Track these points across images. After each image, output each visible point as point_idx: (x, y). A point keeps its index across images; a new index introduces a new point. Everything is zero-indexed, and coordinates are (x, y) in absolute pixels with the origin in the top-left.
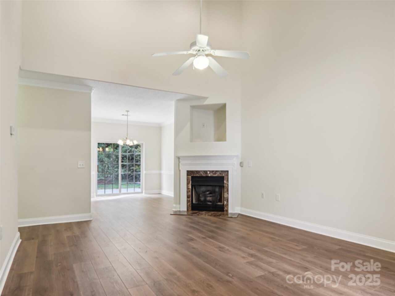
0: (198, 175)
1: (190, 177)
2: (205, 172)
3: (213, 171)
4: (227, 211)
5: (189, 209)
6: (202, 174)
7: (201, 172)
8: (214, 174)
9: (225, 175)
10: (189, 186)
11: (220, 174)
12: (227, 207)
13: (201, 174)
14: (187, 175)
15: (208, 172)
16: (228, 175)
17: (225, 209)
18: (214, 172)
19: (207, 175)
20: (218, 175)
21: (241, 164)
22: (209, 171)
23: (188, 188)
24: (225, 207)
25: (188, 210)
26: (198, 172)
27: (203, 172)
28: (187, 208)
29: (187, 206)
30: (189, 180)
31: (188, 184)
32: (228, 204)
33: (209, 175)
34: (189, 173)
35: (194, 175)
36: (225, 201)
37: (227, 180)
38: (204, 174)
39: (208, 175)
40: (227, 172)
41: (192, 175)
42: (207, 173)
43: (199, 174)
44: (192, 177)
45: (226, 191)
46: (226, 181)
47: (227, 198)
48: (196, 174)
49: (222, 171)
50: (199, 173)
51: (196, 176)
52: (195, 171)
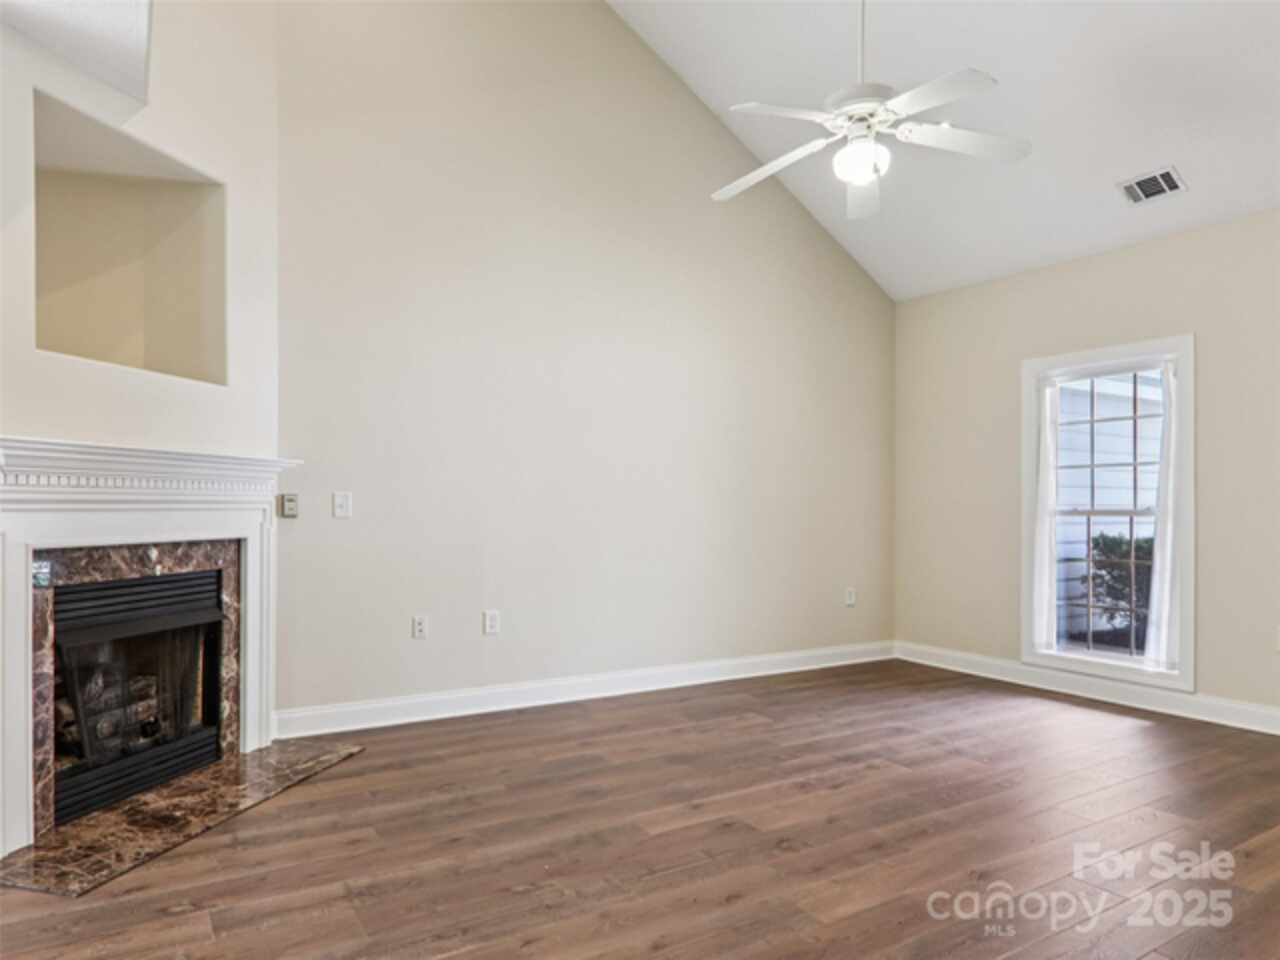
0: (98, 577)
1: (51, 595)
2: (138, 552)
3: (176, 545)
4: (234, 747)
6: (123, 566)
7: (115, 557)
8: (180, 561)
9: (225, 561)
10: (43, 663)
11: (208, 557)
12: (234, 728)
13: (117, 569)
15: (154, 554)
16: (238, 562)
17: (224, 744)
18: (180, 551)
19: (148, 572)
20: (199, 564)
21: (284, 507)
22: (156, 545)
24: (223, 732)
26: (96, 556)
27: (126, 553)
30: (45, 616)
31: (38, 645)
32: (238, 713)
33: (158, 570)
36: (227, 698)
37: (233, 584)
38: (132, 570)
39: (154, 568)
40: (233, 547)
42: (149, 558)
43: (101, 572)
45: (231, 646)
46: (231, 596)
47: (233, 684)
48: (85, 571)
49: (213, 543)
50: (105, 565)
51: (83, 584)
52: (80, 549)
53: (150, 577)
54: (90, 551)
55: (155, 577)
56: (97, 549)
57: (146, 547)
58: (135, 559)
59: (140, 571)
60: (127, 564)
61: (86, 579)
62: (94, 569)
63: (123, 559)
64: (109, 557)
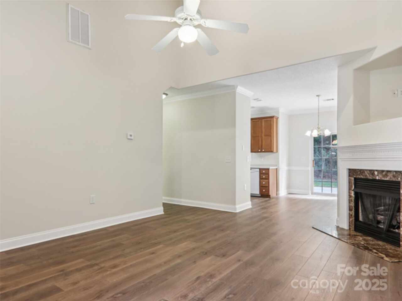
0: (362, 177)
1: (353, 179)
2: (372, 172)
3: (383, 171)
5: (351, 227)
6: (368, 175)
7: (366, 172)
8: (384, 176)
9: (401, 179)
10: (351, 193)
11: (393, 176)
13: (366, 176)
14: (349, 176)
15: (376, 173)
17: (400, 243)
18: (384, 173)
19: (374, 178)
20: (390, 178)
22: (377, 171)
23: (350, 196)
24: (400, 239)
25: (350, 229)
26: (362, 171)
27: (369, 172)
28: (350, 226)
29: (349, 223)
30: (352, 183)
31: (350, 189)
34: (352, 172)
35: (358, 177)
38: (370, 176)
39: (376, 177)
41: (355, 177)
42: (375, 174)
44: (355, 179)
48: (360, 175)
49: (396, 172)
50: (363, 174)
51: (359, 178)
52: (358, 170)
53: (374, 179)
54: (360, 170)
55: (376, 179)
56: (362, 170)
57: (374, 171)
58: (371, 174)
59: (372, 177)
60: (369, 174)
61: (360, 177)
62: (362, 175)
63: (368, 173)
64: (364, 172)
